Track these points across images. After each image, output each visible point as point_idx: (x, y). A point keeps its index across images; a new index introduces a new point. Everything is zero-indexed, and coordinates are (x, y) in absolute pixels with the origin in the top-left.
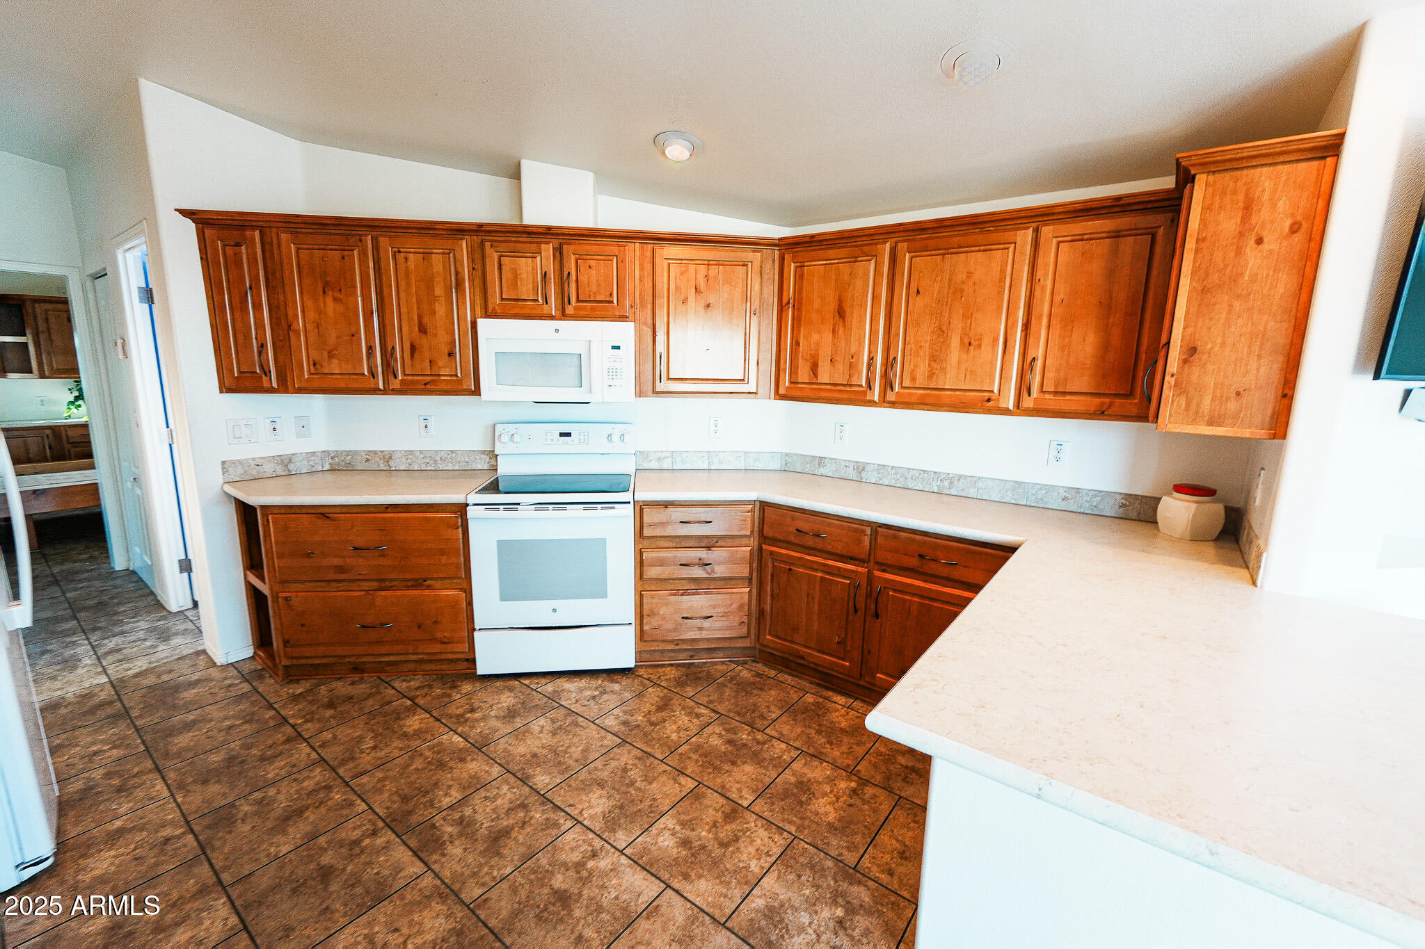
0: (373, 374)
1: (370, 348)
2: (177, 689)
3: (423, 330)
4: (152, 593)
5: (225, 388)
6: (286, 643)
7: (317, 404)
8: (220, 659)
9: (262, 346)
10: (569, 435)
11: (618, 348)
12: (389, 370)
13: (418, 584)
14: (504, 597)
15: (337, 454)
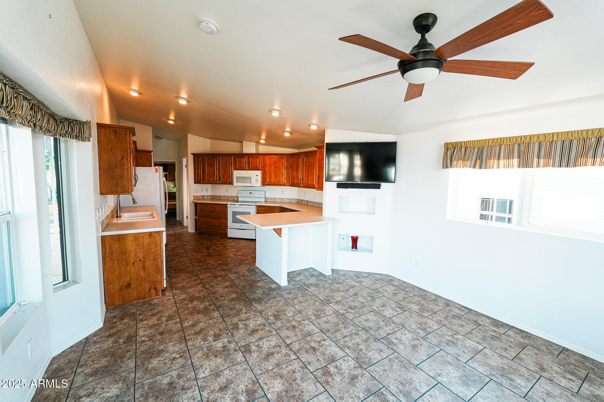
0: (217, 180)
1: (217, 176)
2: (182, 234)
3: (225, 172)
4: (182, 224)
5: (195, 183)
6: (199, 227)
7: (209, 186)
8: (190, 232)
9: (201, 176)
10: (251, 193)
11: (257, 176)
12: (219, 180)
13: (220, 218)
14: (233, 222)
15: (213, 196)
